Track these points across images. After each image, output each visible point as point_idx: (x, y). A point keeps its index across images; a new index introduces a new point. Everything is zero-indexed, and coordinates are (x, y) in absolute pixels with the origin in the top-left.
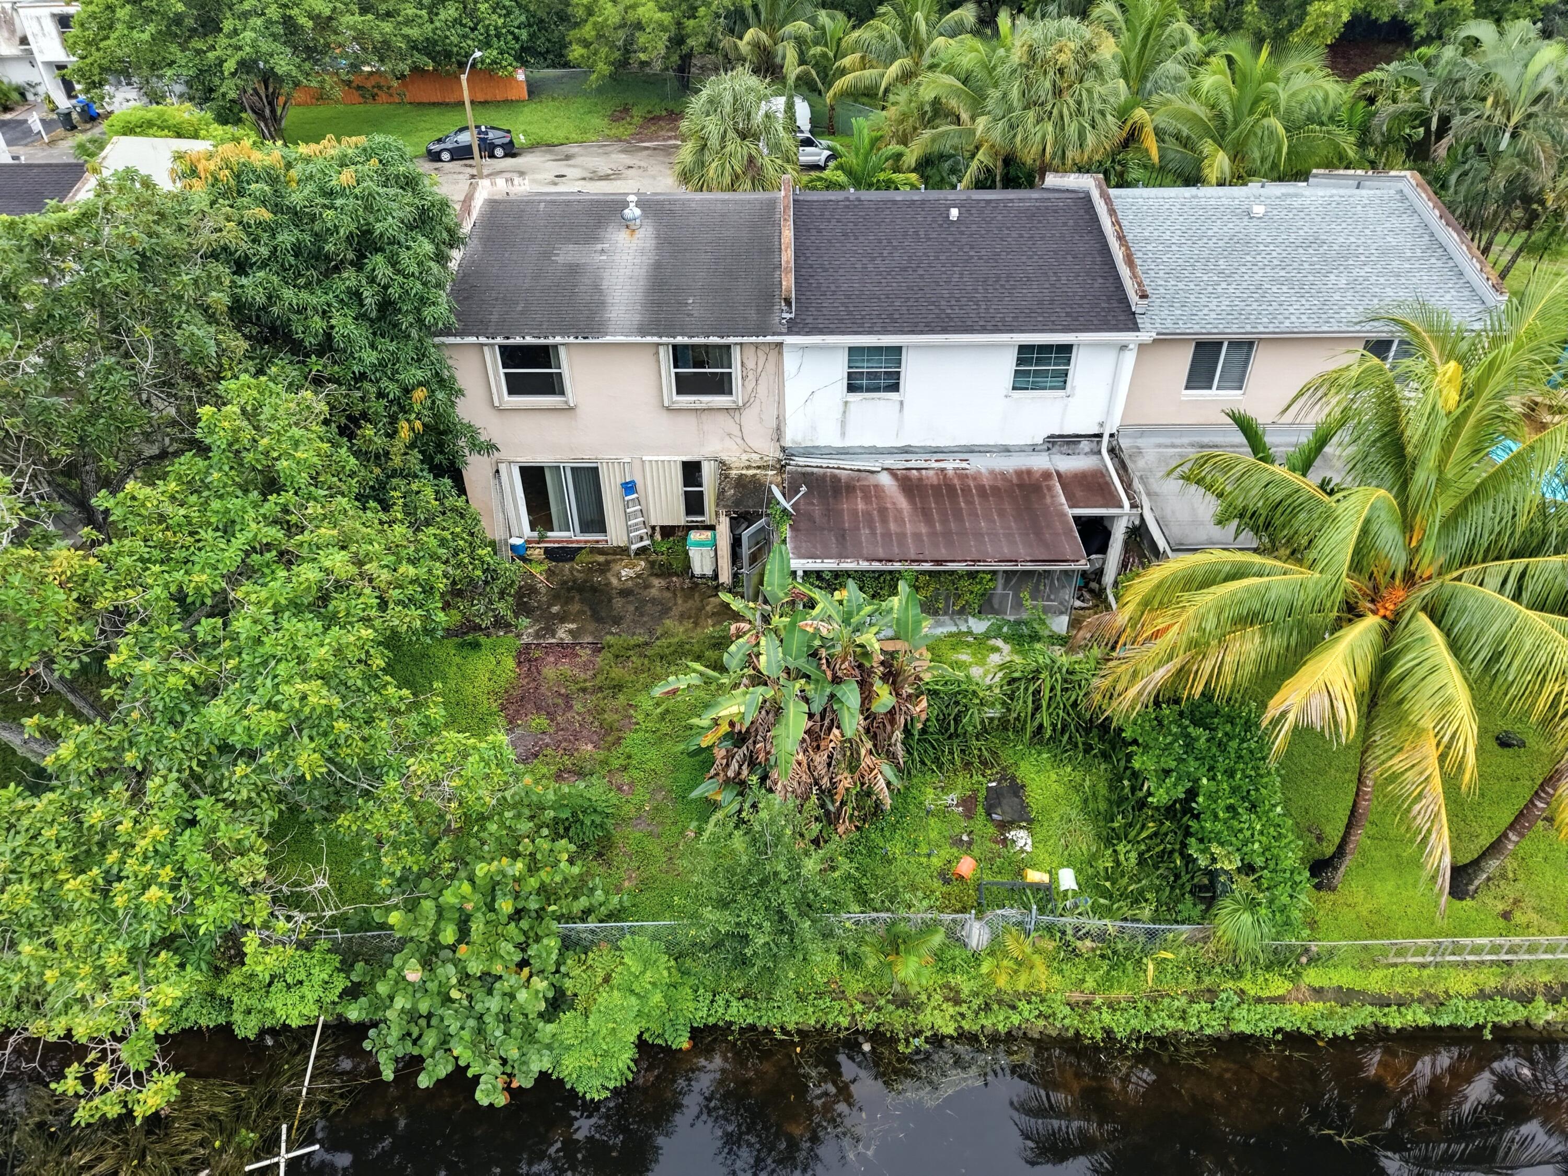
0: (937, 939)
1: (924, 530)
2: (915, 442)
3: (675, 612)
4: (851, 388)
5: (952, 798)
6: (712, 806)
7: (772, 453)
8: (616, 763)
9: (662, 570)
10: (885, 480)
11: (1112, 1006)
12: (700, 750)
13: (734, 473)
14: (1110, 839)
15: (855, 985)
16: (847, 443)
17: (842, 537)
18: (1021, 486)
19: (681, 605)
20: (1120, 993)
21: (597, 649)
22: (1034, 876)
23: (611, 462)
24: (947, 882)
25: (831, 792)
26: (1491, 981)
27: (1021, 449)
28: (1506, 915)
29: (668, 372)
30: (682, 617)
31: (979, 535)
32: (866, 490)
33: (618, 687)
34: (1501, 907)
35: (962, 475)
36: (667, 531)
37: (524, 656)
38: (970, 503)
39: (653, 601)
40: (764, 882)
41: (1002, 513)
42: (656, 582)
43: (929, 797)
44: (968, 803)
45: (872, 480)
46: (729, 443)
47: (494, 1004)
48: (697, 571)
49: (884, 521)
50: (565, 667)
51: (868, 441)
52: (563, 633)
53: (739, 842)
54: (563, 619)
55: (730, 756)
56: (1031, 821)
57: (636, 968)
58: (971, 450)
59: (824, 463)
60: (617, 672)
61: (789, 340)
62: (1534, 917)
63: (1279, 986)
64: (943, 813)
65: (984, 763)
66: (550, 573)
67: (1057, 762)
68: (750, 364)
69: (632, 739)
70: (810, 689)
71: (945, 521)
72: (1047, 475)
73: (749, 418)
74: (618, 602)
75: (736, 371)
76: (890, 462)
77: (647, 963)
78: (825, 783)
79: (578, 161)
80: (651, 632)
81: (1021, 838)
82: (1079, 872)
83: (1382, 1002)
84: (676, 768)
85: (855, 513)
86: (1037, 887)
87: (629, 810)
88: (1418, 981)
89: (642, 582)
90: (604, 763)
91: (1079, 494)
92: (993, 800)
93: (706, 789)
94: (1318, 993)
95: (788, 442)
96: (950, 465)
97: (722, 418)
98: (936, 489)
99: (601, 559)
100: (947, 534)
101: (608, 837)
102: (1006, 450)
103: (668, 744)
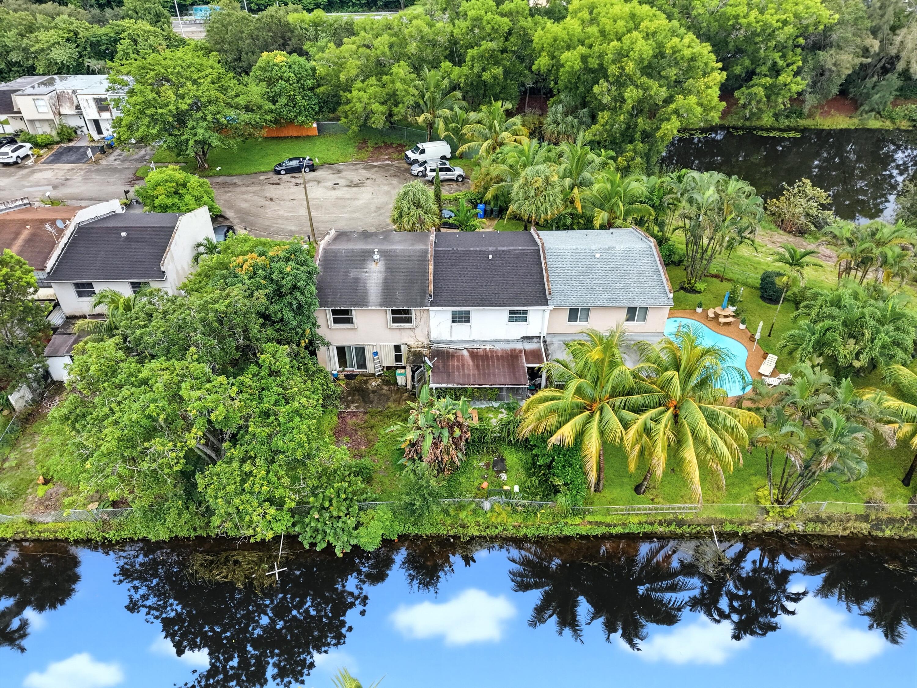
0: (473, 506)
1: (476, 372)
2: (476, 338)
3: (392, 399)
4: (453, 321)
5: (482, 464)
6: (404, 466)
7: (426, 342)
8: (373, 453)
9: (387, 383)
10: (465, 353)
11: (527, 527)
12: (400, 449)
13: (413, 350)
14: (530, 476)
15: (448, 522)
16: (452, 339)
17: (449, 375)
18: (511, 356)
19: (394, 396)
20: (530, 523)
21: (365, 413)
22: (506, 488)
23: (369, 345)
24: (479, 490)
25: (441, 462)
26: (644, 519)
27: (513, 341)
28: (653, 500)
29: (390, 316)
30: (394, 401)
31: (494, 375)
32: (458, 357)
33: (372, 427)
34: (651, 497)
35: (492, 351)
36: (389, 368)
37: (340, 416)
38: (493, 362)
39: (384, 395)
40: (419, 488)
41: (503, 366)
42: (385, 388)
43: (475, 463)
44: (487, 465)
45: (460, 353)
46: (411, 339)
47: (340, 524)
48: (400, 384)
49: (463, 370)
50: (354, 420)
51: (460, 339)
52: (353, 408)
53: (412, 476)
54: (353, 402)
55: (410, 451)
56: (507, 471)
57: (382, 514)
58: (496, 341)
59: (444, 346)
60: (372, 422)
61: (431, 308)
62: (661, 500)
63: (578, 520)
64: (479, 468)
65: (493, 452)
66: (347, 384)
67: (517, 451)
68: (418, 314)
69: (378, 445)
70: (434, 430)
71: (484, 369)
72: (520, 351)
73: (418, 331)
74: (372, 396)
75: (413, 316)
76: (468, 346)
77: (385, 514)
78: (440, 459)
79: (343, 174)
80: (383, 406)
81: (504, 476)
82: (520, 486)
83: (609, 525)
84: (393, 454)
85: (453, 366)
86: (506, 491)
87: (378, 468)
88: (620, 520)
89: (380, 387)
90: (369, 452)
91: (531, 359)
92: (495, 464)
93: (402, 461)
94: (590, 523)
95: (432, 338)
96: (488, 347)
97: (408, 331)
98: (482, 356)
99: (365, 378)
100: (484, 374)
101: (371, 477)
102: (508, 341)
103: (390, 447)
